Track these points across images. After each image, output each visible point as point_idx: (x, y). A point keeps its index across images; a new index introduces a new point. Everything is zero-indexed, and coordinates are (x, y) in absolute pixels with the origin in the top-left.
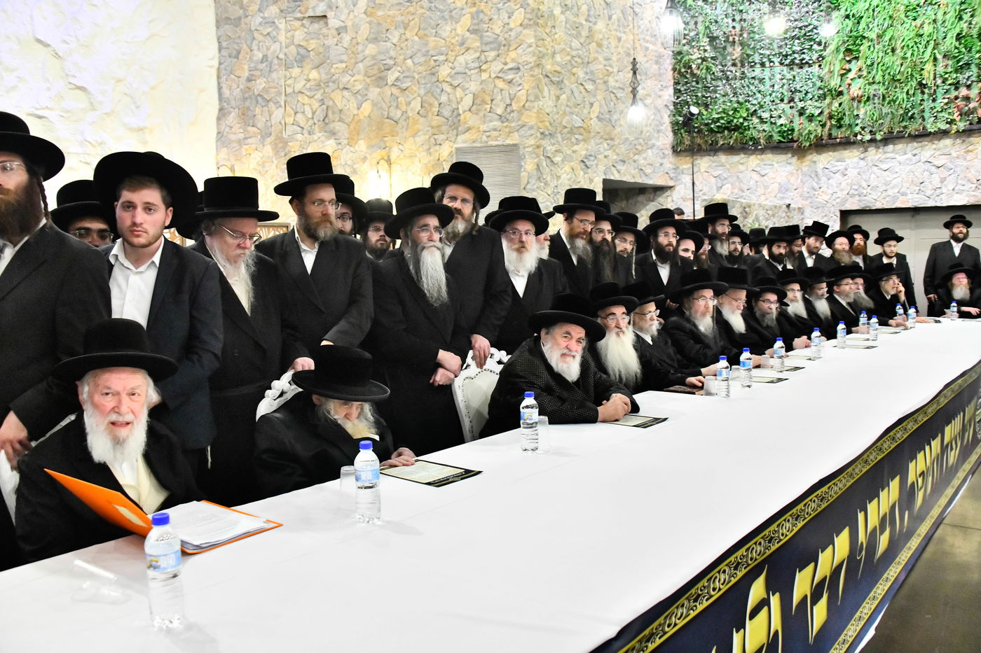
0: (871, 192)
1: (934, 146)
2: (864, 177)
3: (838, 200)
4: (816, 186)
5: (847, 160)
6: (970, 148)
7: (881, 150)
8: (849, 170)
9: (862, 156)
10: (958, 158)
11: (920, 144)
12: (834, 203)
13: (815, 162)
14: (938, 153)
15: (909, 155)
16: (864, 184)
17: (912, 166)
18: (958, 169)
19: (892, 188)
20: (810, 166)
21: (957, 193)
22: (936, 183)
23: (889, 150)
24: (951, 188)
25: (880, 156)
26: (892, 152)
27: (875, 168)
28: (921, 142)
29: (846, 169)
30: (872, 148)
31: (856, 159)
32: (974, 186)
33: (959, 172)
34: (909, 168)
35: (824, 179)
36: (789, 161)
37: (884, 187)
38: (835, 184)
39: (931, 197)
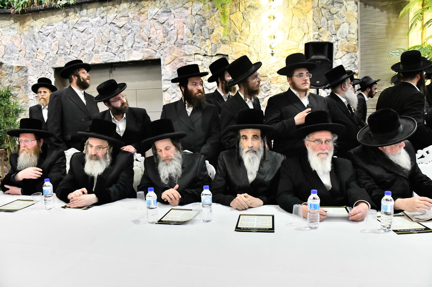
0: (73, 51)
1: (116, 9)
2: (67, 38)
3: (51, 59)
4: (35, 48)
5: (54, 24)
6: (142, 10)
7: (78, 15)
8: (57, 32)
9: (65, 20)
10: (134, 19)
11: (105, 9)
12: (48, 61)
13: (32, 27)
14: (119, 15)
15: (98, 18)
16: (68, 45)
17: (101, 28)
18: (134, 29)
19: (87, 47)
20: (29, 30)
21: (135, 50)
22: (119, 41)
23: (84, 15)
24: (130, 45)
25: (77, 19)
26: (86, 16)
27: (75, 30)
28: (106, 6)
29: (54, 32)
30: (72, 13)
31: (61, 23)
32: (147, 43)
33: (135, 32)
34: (98, 28)
35: (40, 41)
36: (12, 26)
37: (82, 46)
38: (48, 46)
39: (116, 54)
